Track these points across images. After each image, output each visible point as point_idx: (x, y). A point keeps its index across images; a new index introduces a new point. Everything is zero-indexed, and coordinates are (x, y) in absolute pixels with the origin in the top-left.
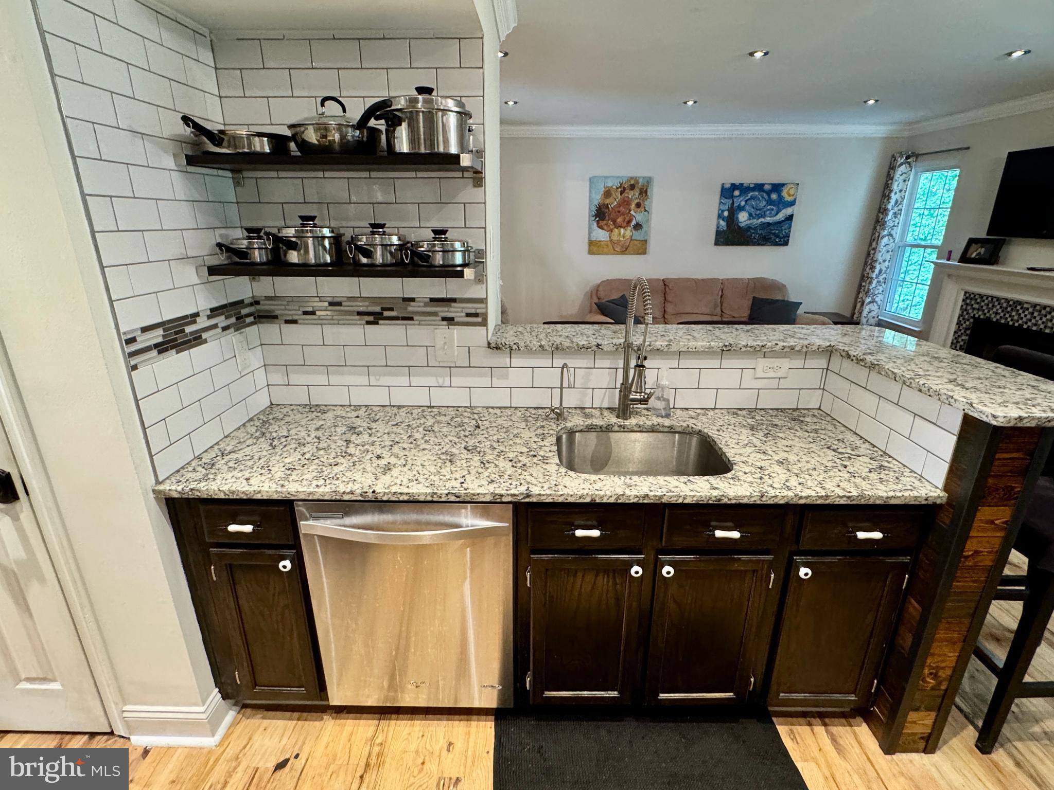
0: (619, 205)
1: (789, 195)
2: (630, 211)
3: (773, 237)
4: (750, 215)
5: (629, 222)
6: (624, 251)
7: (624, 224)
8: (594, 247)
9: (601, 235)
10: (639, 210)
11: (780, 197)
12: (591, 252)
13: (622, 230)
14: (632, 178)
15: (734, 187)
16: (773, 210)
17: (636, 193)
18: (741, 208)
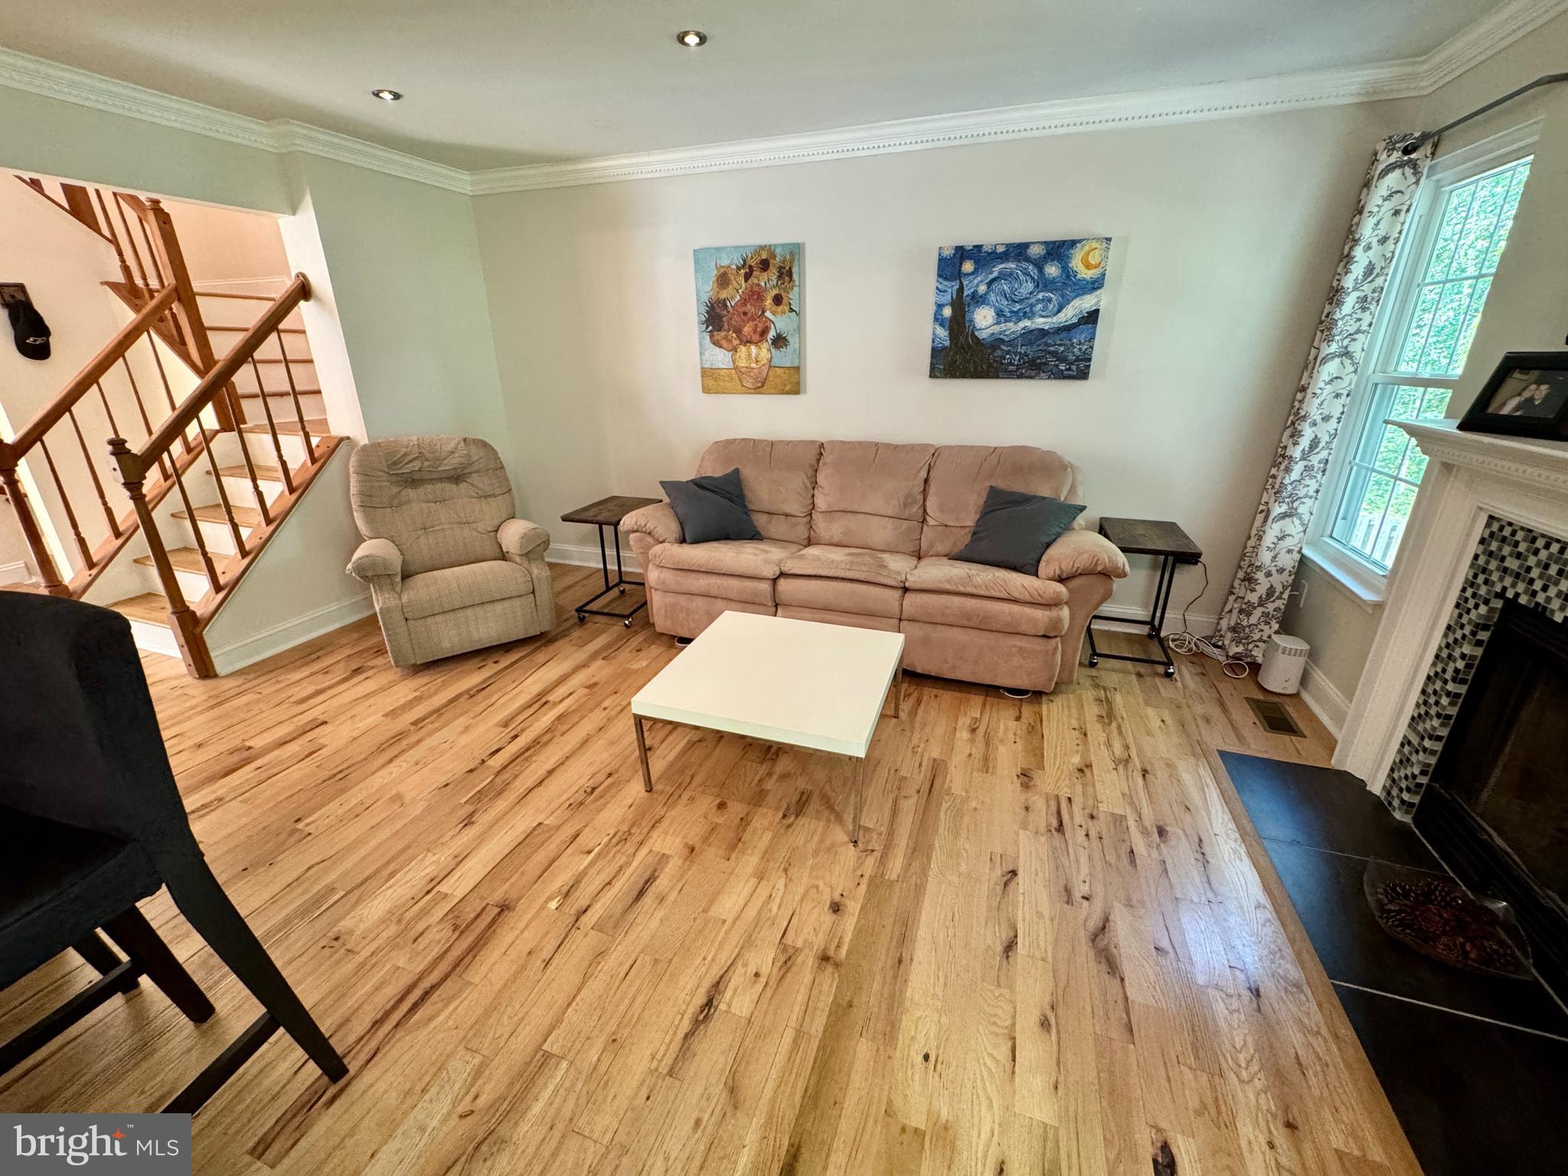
0: (744, 302)
1: (1088, 266)
2: (764, 312)
3: (1053, 362)
4: (1000, 313)
5: (764, 332)
6: (760, 386)
7: (756, 337)
8: (711, 381)
9: (720, 358)
10: (780, 309)
11: (1068, 273)
12: (706, 390)
13: (753, 349)
14: (762, 248)
15: (962, 253)
16: (1050, 300)
17: (772, 274)
18: (978, 300)
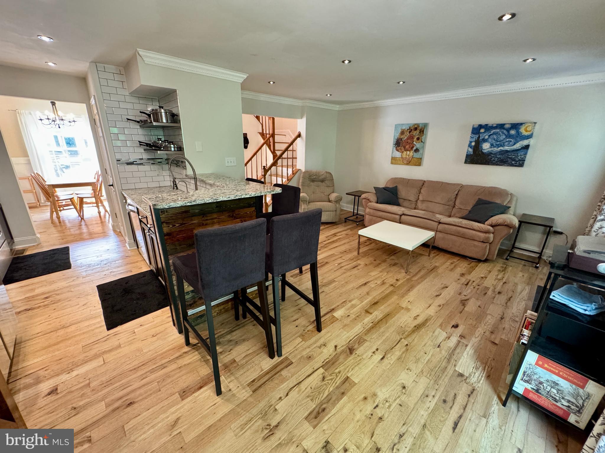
0: (408, 139)
1: (526, 131)
2: (413, 142)
3: (510, 161)
4: (492, 145)
5: (413, 147)
6: (409, 163)
7: (410, 149)
8: (394, 161)
9: (398, 154)
10: (418, 141)
11: (518, 133)
12: (392, 163)
13: (408, 152)
14: (416, 124)
15: (481, 126)
16: (511, 141)
17: (418, 131)
18: (485, 141)
